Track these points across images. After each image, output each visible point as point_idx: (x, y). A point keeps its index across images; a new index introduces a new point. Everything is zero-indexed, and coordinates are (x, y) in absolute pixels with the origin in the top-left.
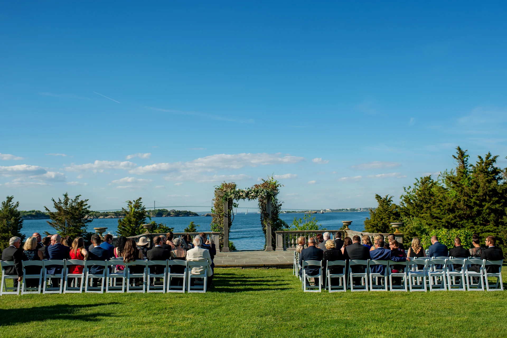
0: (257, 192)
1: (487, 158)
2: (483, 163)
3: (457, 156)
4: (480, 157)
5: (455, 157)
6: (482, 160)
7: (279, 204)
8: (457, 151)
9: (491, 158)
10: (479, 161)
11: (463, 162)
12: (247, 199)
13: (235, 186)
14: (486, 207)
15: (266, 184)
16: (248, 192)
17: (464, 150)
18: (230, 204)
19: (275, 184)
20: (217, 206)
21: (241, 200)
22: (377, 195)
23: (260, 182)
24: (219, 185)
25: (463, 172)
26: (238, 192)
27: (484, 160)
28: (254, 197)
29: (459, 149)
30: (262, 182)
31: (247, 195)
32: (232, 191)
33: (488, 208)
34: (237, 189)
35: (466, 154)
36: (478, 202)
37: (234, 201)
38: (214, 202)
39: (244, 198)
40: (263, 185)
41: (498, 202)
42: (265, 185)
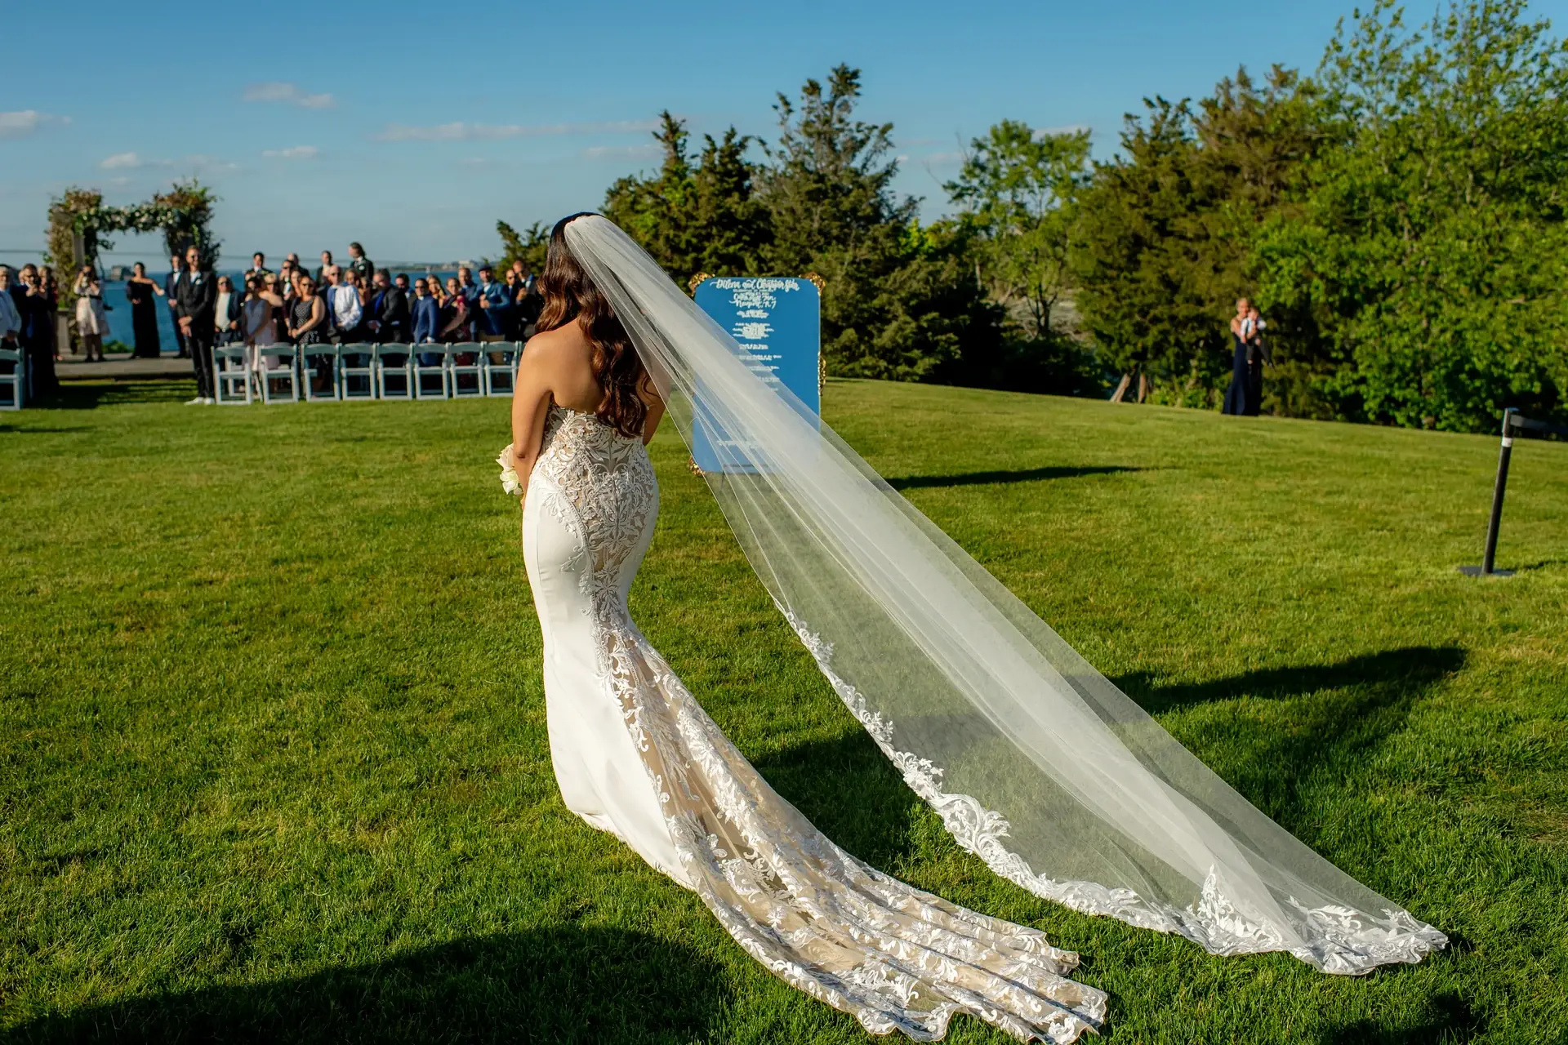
0: (156, 214)
1: (728, 139)
2: (715, 150)
3: (662, 132)
4: (709, 138)
5: (658, 137)
6: (713, 144)
7: (214, 243)
8: (663, 121)
9: (736, 140)
10: (708, 147)
11: (675, 146)
12: (131, 231)
13: (98, 200)
14: (708, 251)
15: (180, 197)
16: (133, 214)
17: (676, 118)
18: (90, 239)
19: (203, 193)
20: (57, 245)
21: (116, 233)
22: (501, 223)
23: (167, 190)
24: (61, 197)
25: (677, 171)
26: (109, 213)
27: (720, 143)
28: (148, 227)
29: (667, 117)
30: (171, 190)
31: (131, 221)
32: (92, 211)
33: (715, 252)
34: (104, 207)
35: (682, 129)
36: (694, 241)
37: (100, 235)
38: (49, 238)
39: (123, 229)
40: (171, 197)
41: (734, 241)
42: (177, 197)
